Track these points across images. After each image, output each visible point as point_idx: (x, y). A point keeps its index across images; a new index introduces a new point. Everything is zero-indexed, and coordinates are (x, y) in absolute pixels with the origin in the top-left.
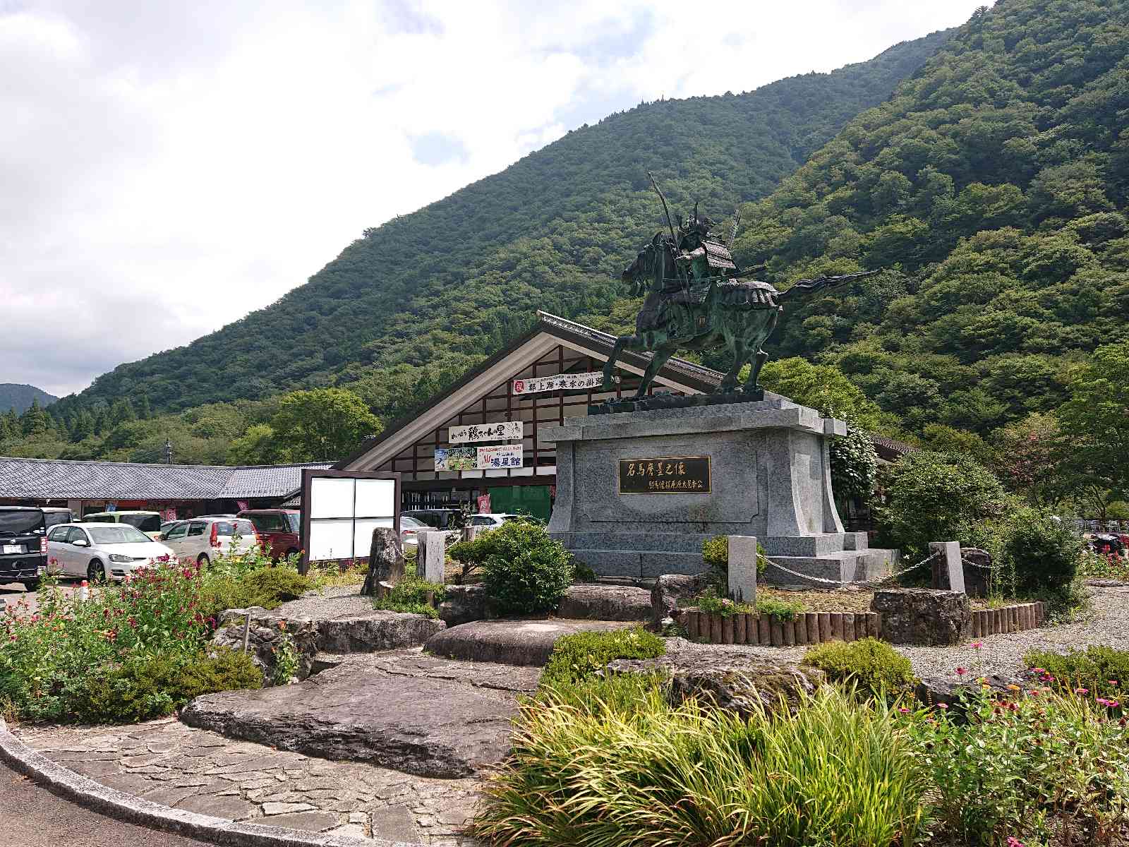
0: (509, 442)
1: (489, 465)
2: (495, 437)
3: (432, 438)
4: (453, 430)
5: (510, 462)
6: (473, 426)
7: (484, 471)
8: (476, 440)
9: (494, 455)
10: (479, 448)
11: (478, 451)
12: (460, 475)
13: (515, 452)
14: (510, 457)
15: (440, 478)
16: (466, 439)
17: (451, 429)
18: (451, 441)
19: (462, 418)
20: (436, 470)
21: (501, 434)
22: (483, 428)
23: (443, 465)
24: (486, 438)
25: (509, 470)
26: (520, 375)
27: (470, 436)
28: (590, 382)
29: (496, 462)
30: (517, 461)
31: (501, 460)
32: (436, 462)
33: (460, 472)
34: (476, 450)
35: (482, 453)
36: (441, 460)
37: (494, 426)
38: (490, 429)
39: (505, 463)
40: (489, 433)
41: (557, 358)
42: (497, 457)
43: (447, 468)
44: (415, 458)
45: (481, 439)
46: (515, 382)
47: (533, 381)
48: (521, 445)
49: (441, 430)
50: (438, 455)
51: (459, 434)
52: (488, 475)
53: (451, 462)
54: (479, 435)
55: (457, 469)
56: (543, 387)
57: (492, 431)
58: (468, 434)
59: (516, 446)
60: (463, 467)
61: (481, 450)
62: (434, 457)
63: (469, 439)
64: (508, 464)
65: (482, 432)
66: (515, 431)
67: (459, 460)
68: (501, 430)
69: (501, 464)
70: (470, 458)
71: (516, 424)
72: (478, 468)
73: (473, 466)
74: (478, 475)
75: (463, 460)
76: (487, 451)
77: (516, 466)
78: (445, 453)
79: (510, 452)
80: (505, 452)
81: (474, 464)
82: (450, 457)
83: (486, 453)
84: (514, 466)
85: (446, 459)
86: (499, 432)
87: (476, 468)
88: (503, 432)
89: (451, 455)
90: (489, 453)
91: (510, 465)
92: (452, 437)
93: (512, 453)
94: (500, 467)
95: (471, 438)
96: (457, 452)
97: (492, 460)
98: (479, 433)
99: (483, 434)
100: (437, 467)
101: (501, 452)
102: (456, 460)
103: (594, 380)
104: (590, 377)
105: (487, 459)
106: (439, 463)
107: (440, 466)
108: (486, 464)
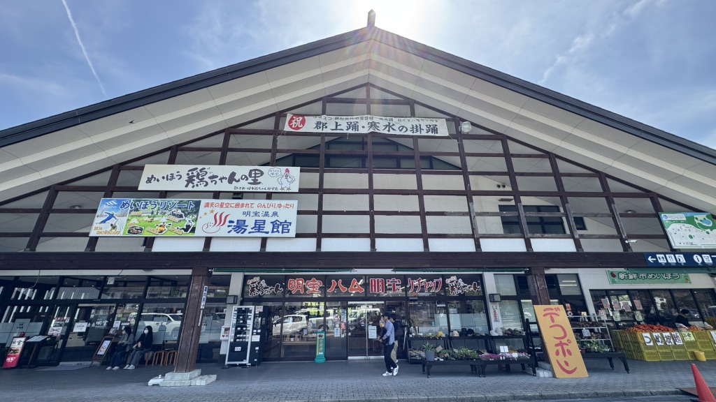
0: (269, 196)
1: (224, 231)
2: (244, 186)
5: (268, 227)
6: (200, 167)
7: (208, 240)
8: (201, 188)
9: (236, 214)
11: (202, 206)
12: (150, 245)
13: (280, 211)
14: (269, 220)
16: (179, 185)
17: (149, 167)
18: (143, 186)
19: (174, 153)
20: (93, 233)
21: (255, 182)
22: (220, 170)
23: (114, 227)
24: (223, 187)
25: (264, 241)
26: (299, 109)
27: (190, 180)
28: (414, 128)
29: (240, 226)
30: (285, 225)
31: (250, 222)
32: (97, 220)
33: (151, 240)
34: (198, 204)
35: (209, 209)
36: (111, 216)
37: (244, 170)
38: (233, 174)
39: (259, 226)
40: (232, 179)
42: (243, 217)
43: (121, 232)
44: (47, 210)
45: (212, 187)
46: (289, 116)
47: (322, 119)
48: (295, 203)
50: (107, 206)
51: (165, 177)
52: (215, 247)
53: (134, 221)
54: (209, 181)
55: (146, 234)
56: (339, 127)
57: (237, 177)
58: (185, 177)
59: (284, 202)
60: (161, 232)
61: (207, 205)
62: (95, 211)
63: (187, 186)
64: (265, 230)
65: (217, 177)
66: (284, 180)
67: (155, 219)
68: (255, 177)
69: (249, 229)
70: (181, 216)
71: (287, 171)
72: (196, 234)
73: (186, 230)
74: (197, 246)
75: (164, 219)
76: (222, 206)
77: (280, 235)
78: (124, 205)
79: (271, 211)
80: (261, 210)
81: (188, 227)
82: (133, 213)
83: (218, 210)
84: (276, 235)
85: (123, 216)
86: (250, 180)
87: (191, 235)
88: (259, 179)
89: (137, 210)
90: (226, 211)
91: (267, 233)
92: (149, 180)
93: (275, 214)
94: (246, 234)
95: (191, 185)
96: (153, 205)
97: (231, 222)
98: (210, 178)
99: (217, 179)
100: (96, 228)
101: (252, 210)
102: (147, 219)
103: (424, 127)
104: (416, 123)
105: (219, 220)
106: (104, 222)
107: (107, 226)
108: (216, 228)
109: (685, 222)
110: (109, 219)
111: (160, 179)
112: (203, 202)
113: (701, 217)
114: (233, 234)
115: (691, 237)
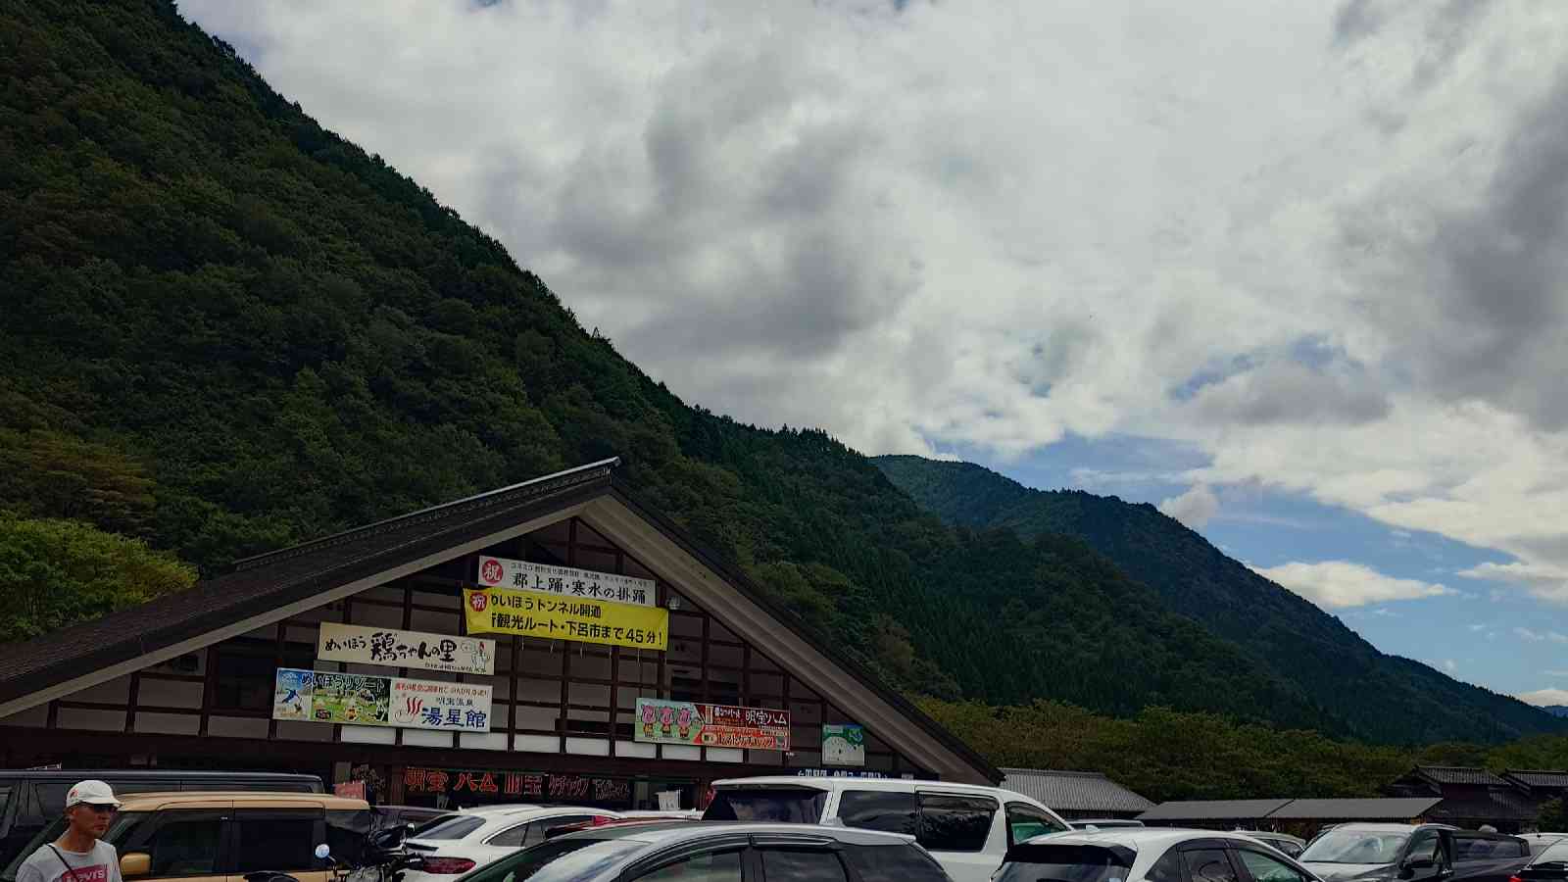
0: (460, 678)
1: (418, 721)
2: (435, 662)
4: (329, 631)
5: (463, 719)
6: (386, 631)
7: (400, 731)
8: (389, 662)
9: (429, 700)
10: (395, 681)
11: (392, 686)
12: (337, 734)
13: (476, 699)
14: (464, 709)
15: (280, 736)
16: (362, 656)
17: (325, 626)
18: (323, 654)
19: (351, 608)
20: (277, 715)
21: (448, 659)
22: (412, 638)
24: (413, 662)
25: (456, 735)
27: (376, 651)
29: (434, 715)
30: (480, 717)
31: (444, 712)
33: (338, 728)
34: (388, 683)
35: (401, 692)
36: (293, 693)
37: (433, 640)
38: (423, 645)
39: (453, 717)
40: (422, 651)
42: (437, 705)
45: (401, 662)
46: (483, 562)
47: (522, 569)
48: (489, 689)
50: (286, 679)
51: (347, 643)
52: (409, 740)
53: (320, 701)
54: (397, 652)
55: (336, 720)
56: (541, 585)
57: (428, 650)
58: (370, 646)
59: (479, 688)
60: (352, 718)
61: (398, 686)
63: (373, 658)
64: (460, 722)
65: (406, 648)
66: (478, 658)
67: (343, 701)
68: (448, 651)
69: (444, 720)
70: (370, 699)
71: (482, 645)
72: (388, 723)
73: (378, 717)
74: (386, 738)
75: (352, 701)
76: (413, 687)
77: (474, 729)
78: (305, 679)
79: (465, 698)
80: (455, 696)
81: (380, 713)
82: (318, 691)
83: (411, 694)
84: (471, 728)
85: (306, 693)
86: (442, 655)
87: (384, 724)
88: (452, 655)
89: (320, 687)
90: (420, 695)
91: (463, 725)
92: (329, 647)
93: (470, 703)
94: (441, 726)
95: (377, 657)
96: (338, 682)
97: (424, 709)
98: (398, 648)
99: (405, 651)
100: (279, 709)
101: (447, 696)
102: (333, 700)
103: (631, 593)
104: (623, 585)
105: (413, 707)
106: (286, 701)
107: (290, 707)
108: (410, 716)
109: (840, 735)
110: (290, 697)
111: (342, 645)
113: (855, 730)
114: (428, 725)
115: (840, 752)
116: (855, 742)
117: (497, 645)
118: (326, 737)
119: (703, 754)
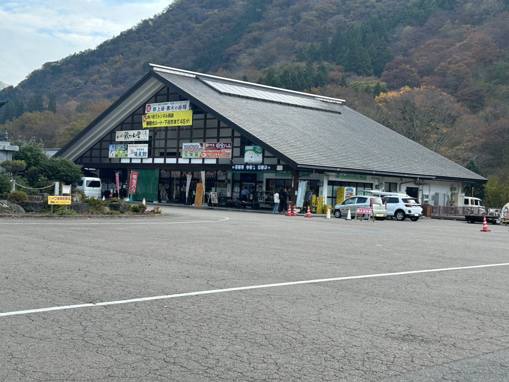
0: (142, 142)
1: (133, 156)
2: (136, 139)
3: (108, 138)
5: (142, 155)
6: (127, 131)
7: (131, 159)
8: (128, 140)
9: (135, 150)
12: (120, 161)
13: (144, 148)
14: (142, 151)
15: (112, 162)
16: (123, 139)
17: (117, 132)
18: (116, 140)
20: (109, 157)
21: (139, 137)
22: (131, 132)
23: (113, 154)
24: (132, 139)
25: (142, 159)
26: (149, 102)
27: (125, 137)
28: (180, 108)
29: (136, 154)
30: (145, 154)
31: (138, 153)
32: (110, 152)
33: (120, 159)
34: (127, 146)
35: (130, 148)
36: (112, 151)
37: (136, 132)
38: (134, 134)
39: (140, 155)
40: (134, 136)
41: (166, 92)
43: (114, 156)
44: (101, 149)
45: (130, 140)
46: (147, 105)
47: (155, 106)
48: (147, 145)
49: (112, 133)
50: (111, 147)
51: (120, 136)
52: (134, 161)
53: (116, 152)
54: (129, 137)
55: (119, 157)
56: (160, 109)
59: (145, 145)
60: (122, 156)
61: (130, 146)
62: (108, 149)
65: (131, 135)
66: (145, 136)
68: (139, 135)
69: (138, 155)
70: (124, 151)
71: (146, 132)
72: (128, 157)
73: (126, 156)
74: (128, 161)
75: (121, 152)
76: (132, 147)
78: (114, 147)
79: (142, 148)
80: (140, 148)
81: (126, 154)
82: (116, 150)
84: (144, 157)
85: (114, 151)
89: (116, 148)
90: (133, 149)
92: (117, 138)
94: (138, 157)
95: (125, 139)
96: (119, 147)
97: (134, 152)
100: (110, 155)
101: (138, 148)
102: (118, 152)
103: (182, 107)
104: (180, 104)
105: (132, 152)
108: (131, 155)
109: (253, 150)
112: (129, 145)
113: (258, 147)
114: (135, 157)
115: (252, 157)
116: (258, 153)
117: (149, 131)
118: (118, 162)
119: (203, 161)
